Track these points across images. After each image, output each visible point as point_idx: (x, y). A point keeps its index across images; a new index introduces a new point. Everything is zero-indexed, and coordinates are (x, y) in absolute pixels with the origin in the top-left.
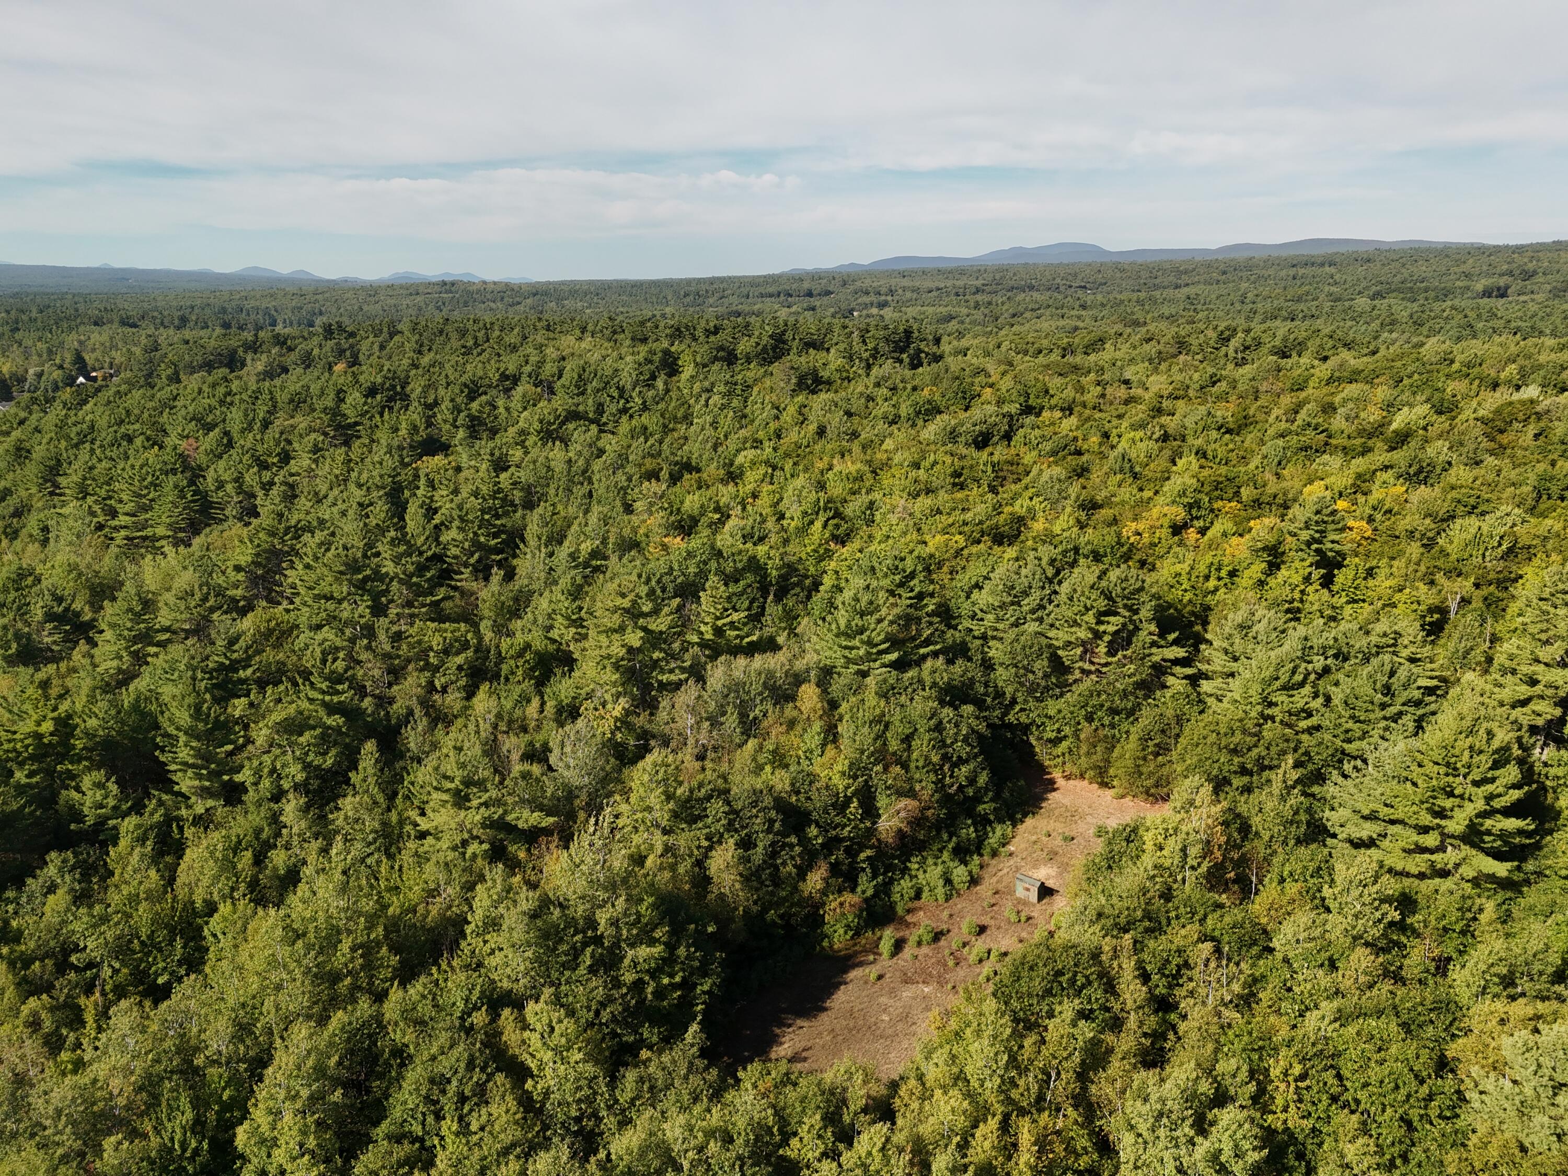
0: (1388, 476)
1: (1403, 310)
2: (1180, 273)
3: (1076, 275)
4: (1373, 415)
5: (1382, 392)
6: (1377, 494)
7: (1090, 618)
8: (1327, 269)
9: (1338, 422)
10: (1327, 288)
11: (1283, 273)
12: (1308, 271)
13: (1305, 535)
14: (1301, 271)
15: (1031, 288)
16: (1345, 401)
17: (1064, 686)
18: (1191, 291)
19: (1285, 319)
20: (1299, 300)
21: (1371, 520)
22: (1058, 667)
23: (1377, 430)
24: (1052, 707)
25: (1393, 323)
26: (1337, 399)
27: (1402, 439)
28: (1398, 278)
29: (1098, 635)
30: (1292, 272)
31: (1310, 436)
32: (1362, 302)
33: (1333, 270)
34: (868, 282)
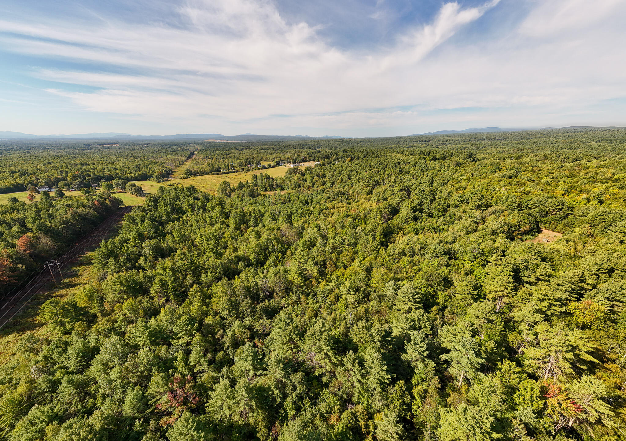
0: (615, 187)
1: (609, 147)
2: (529, 135)
3: (497, 136)
4: (609, 175)
5: (612, 170)
6: (611, 190)
7: (555, 206)
8: (580, 133)
9: (599, 176)
10: (580, 139)
11: (564, 135)
12: (573, 134)
13: (597, 197)
14: (571, 134)
15: (484, 139)
16: (601, 172)
17: (547, 216)
18: (535, 140)
19: (569, 149)
20: (571, 143)
21: (610, 195)
22: (547, 213)
23: (610, 179)
24: (544, 219)
25: (606, 150)
26: (598, 172)
27: (617, 180)
28: (607, 136)
29: (556, 209)
30: (568, 134)
31: (592, 179)
32: (593, 144)
33: (582, 133)
34: (439, 139)
